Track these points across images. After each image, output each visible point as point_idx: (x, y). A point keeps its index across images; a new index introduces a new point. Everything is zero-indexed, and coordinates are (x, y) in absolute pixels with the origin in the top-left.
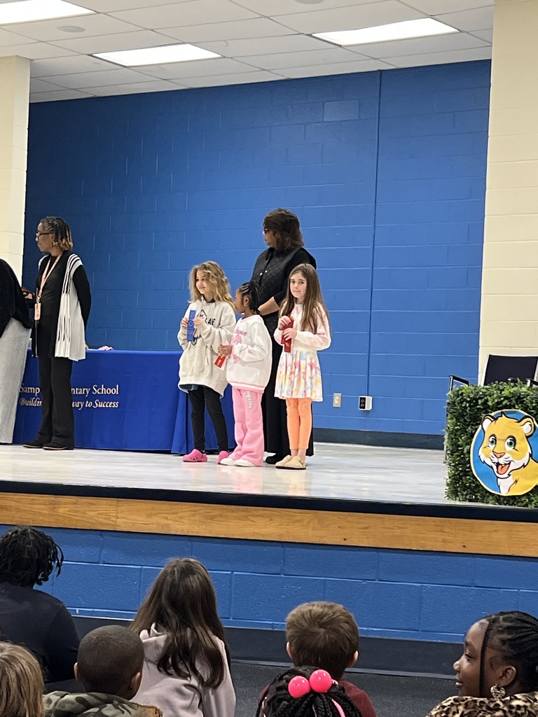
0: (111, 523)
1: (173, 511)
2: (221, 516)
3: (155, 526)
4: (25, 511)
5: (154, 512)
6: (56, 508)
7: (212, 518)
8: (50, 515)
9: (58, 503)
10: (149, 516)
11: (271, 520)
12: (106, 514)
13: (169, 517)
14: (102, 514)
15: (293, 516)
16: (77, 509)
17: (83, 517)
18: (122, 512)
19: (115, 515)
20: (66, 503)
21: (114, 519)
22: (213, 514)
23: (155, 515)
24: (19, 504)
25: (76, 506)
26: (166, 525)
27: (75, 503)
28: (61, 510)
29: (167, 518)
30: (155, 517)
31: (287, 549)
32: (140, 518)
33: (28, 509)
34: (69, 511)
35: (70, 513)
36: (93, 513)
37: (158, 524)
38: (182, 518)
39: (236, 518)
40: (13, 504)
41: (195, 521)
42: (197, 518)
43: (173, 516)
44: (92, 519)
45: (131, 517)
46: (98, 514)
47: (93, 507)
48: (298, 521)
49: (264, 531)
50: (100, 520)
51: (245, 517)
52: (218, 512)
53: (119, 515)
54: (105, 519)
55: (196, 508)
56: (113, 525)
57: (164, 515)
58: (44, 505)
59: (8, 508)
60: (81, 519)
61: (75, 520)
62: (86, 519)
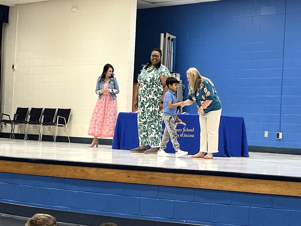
0: (198, 185)
1: (224, 181)
2: (245, 183)
3: (217, 187)
5: (216, 181)
6: (175, 178)
7: (241, 184)
8: (172, 181)
9: (176, 177)
10: (214, 182)
11: (267, 185)
13: (223, 183)
14: (194, 181)
15: (277, 184)
16: (183, 179)
17: (186, 182)
18: (203, 181)
19: (200, 182)
20: (179, 177)
22: (242, 182)
23: (217, 182)
24: (159, 177)
26: (222, 186)
28: (177, 180)
29: (222, 184)
30: (217, 183)
31: (273, 197)
32: (210, 183)
33: (164, 179)
34: (180, 180)
36: (191, 181)
37: (218, 186)
38: (228, 184)
39: (251, 184)
40: (157, 176)
41: (234, 185)
42: (234, 184)
44: (190, 183)
45: (207, 183)
46: (193, 181)
47: (190, 179)
48: (278, 186)
49: (263, 190)
50: (193, 184)
51: (255, 183)
52: (244, 182)
53: (201, 182)
54: (196, 183)
55: (234, 180)
56: (199, 186)
57: (221, 182)
58: (170, 177)
59: (155, 178)
60: (185, 183)
61: (183, 184)
62: (187, 183)
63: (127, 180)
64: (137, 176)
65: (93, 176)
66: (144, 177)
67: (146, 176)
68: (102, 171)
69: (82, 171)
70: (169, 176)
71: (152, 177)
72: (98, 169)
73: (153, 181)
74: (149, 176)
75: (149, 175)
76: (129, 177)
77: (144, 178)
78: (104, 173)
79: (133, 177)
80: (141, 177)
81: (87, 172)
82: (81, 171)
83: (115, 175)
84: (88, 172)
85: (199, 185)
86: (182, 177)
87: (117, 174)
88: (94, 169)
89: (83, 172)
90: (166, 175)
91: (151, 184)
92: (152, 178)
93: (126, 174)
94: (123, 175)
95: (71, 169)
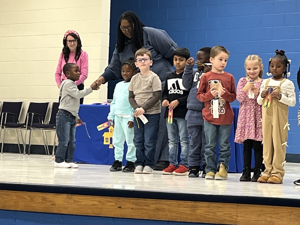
0: (233, 219)
1: (276, 212)
3: (263, 222)
4: (175, 212)
6: (195, 210)
8: (191, 214)
9: (197, 207)
10: (259, 216)
12: (230, 214)
13: (273, 216)
14: (226, 214)
16: (209, 211)
17: (214, 216)
18: (241, 213)
19: (236, 214)
20: (202, 207)
21: (235, 217)
23: (263, 215)
24: (170, 207)
25: (209, 208)
27: (209, 207)
28: (199, 212)
32: (253, 217)
33: (177, 210)
34: (204, 212)
35: (204, 213)
36: (221, 213)
38: (282, 217)
40: (166, 207)
41: (291, 219)
42: (293, 217)
43: (275, 216)
44: (221, 218)
45: (247, 216)
46: (224, 214)
47: (221, 210)
50: (225, 218)
53: (239, 215)
54: (230, 217)
55: (292, 211)
57: (270, 215)
58: (187, 207)
59: (163, 210)
60: (212, 217)
61: (208, 217)
62: (216, 217)
63: (118, 213)
64: (134, 206)
65: (61, 208)
66: (145, 207)
67: (148, 206)
68: (77, 200)
69: (44, 199)
70: (185, 206)
71: (158, 207)
72: (70, 195)
73: (159, 215)
74: (153, 207)
75: (153, 204)
76: (120, 208)
77: (145, 209)
78: (79, 202)
79: (128, 208)
80: (140, 207)
81: (51, 201)
82: (42, 200)
83: (97, 205)
84: (53, 202)
85: (235, 220)
86: (206, 207)
87: (100, 204)
88: (63, 197)
89: (45, 202)
90: (180, 204)
91: (157, 218)
92: (158, 209)
93: (115, 203)
94: (110, 206)
95: (26, 197)
